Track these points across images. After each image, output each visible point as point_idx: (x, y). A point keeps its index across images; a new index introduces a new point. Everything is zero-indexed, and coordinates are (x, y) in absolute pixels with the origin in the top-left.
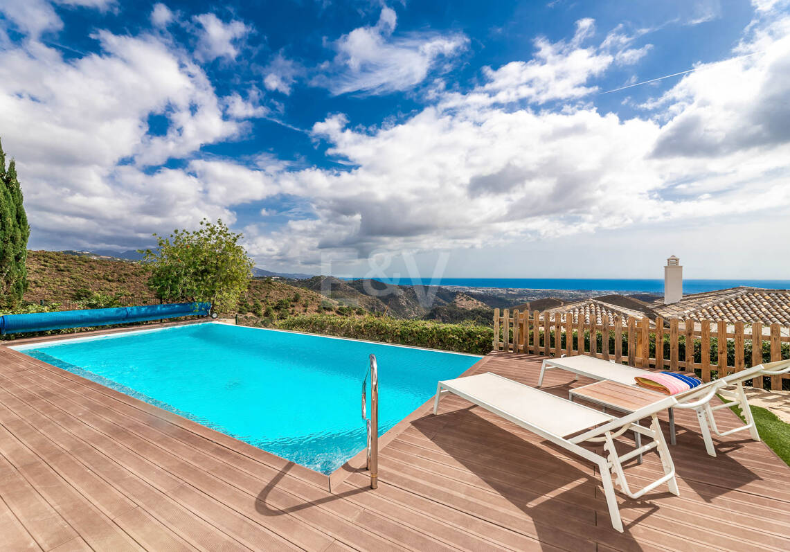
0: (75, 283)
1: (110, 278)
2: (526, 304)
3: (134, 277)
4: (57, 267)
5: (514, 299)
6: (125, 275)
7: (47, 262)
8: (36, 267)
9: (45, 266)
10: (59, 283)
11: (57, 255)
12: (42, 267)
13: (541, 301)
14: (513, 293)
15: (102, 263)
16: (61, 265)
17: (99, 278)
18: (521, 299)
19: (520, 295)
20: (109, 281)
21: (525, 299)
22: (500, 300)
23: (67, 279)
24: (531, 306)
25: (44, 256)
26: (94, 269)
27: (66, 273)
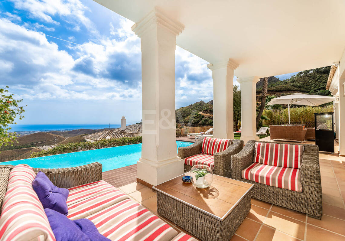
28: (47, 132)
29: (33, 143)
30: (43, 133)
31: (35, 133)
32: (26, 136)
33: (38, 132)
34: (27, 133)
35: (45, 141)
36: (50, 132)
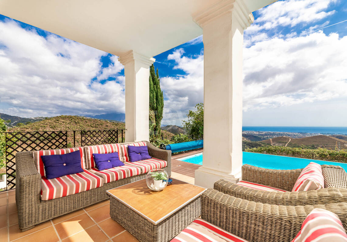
0: (81, 128)
1: (92, 126)
2: (270, 139)
3: (100, 125)
4: (75, 122)
5: (262, 137)
6: (98, 125)
7: (72, 120)
8: (68, 122)
9: (71, 121)
10: (76, 128)
11: (75, 117)
12: (70, 122)
13: (278, 138)
14: (262, 134)
15: (90, 120)
16: (76, 121)
17: (89, 126)
18: (266, 137)
19: (266, 135)
20: (92, 127)
21: (269, 137)
22: (255, 137)
23: (78, 126)
24: (272, 140)
25: (71, 118)
26: (87, 123)
27: (78, 124)
28: (330, 136)
29: (313, 145)
30: (325, 136)
31: (316, 135)
32: (307, 137)
33: (320, 134)
34: (309, 135)
35: (327, 145)
36: (334, 136)
